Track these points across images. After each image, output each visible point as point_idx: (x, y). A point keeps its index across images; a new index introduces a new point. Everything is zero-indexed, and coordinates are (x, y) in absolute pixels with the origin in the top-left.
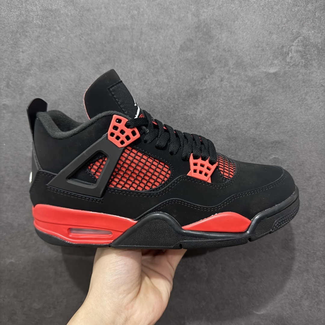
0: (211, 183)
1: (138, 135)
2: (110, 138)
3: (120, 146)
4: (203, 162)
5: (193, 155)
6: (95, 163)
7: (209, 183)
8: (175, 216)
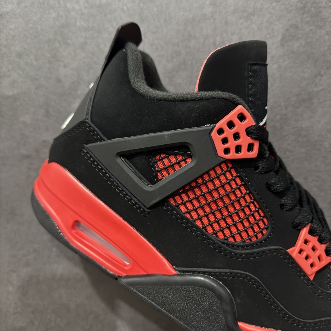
0: (312, 280)
1: (254, 154)
2: (214, 134)
3: (221, 153)
4: (317, 244)
5: (311, 227)
6: (168, 157)
7: (309, 280)
8: (239, 301)
